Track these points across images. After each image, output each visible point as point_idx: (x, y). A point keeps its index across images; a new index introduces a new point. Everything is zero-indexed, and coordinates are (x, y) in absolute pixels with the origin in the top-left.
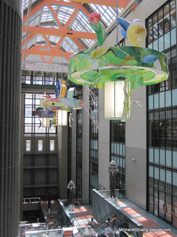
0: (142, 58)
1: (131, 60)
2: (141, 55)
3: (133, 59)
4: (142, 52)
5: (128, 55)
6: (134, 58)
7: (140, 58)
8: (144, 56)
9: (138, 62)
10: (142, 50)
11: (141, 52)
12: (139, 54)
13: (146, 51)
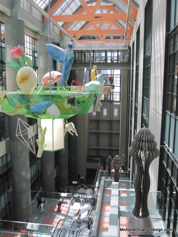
0: (32, 106)
1: (21, 109)
2: (31, 103)
3: (22, 108)
4: (32, 100)
5: (18, 103)
6: (24, 106)
7: (29, 106)
8: (34, 104)
9: (28, 110)
10: (32, 98)
11: (30, 100)
12: (29, 101)
13: (37, 98)
